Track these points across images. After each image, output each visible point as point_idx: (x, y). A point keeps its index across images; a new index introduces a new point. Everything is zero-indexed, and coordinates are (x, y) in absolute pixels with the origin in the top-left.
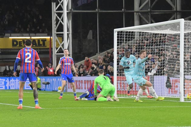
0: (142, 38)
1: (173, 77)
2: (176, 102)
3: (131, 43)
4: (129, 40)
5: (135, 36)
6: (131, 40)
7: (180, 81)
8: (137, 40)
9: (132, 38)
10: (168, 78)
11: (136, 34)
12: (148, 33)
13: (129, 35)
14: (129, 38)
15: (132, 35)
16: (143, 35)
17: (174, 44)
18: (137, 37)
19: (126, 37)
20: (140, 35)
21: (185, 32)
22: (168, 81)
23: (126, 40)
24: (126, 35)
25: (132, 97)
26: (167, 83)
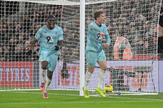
0: (29, 11)
1: (71, 62)
2: (74, 96)
3: (14, 17)
4: (11, 13)
5: (20, 8)
6: (14, 13)
7: (80, 68)
8: (22, 14)
9: (15, 10)
10: (65, 64)
11: (20, 5)
12: (37, 4)
13: (11, 6)
14: (11, 10)
15: (15, 6)
16: (30, 7)
17: (71, 19)
18: (22, 9)
19: (7, 10)
20: (26, 6)
21: (87, 4)
22: (65, 69)
23: (7, 13)
24: (7, 6)
25: (15, 90)
26: (63, 71)
